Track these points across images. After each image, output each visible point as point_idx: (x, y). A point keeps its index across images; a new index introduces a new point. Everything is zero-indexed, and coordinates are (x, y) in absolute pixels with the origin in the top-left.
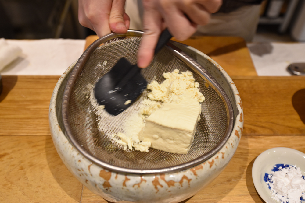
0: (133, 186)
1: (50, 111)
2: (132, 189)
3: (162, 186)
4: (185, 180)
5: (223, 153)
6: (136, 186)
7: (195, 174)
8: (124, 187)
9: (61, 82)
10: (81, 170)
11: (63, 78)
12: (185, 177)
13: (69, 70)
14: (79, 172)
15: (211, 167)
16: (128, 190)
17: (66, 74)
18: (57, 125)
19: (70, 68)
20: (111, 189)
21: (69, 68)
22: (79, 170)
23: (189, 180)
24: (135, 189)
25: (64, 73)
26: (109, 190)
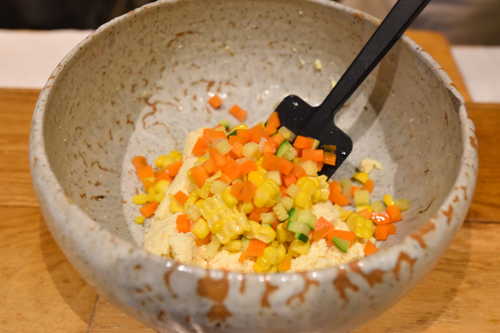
0: (288, 302)
1: (35, 165)
2: (285, 311)
3: (356, 288)
4: (404, 264)
5: (464, 188)
6: (296, 301)
7: (423, 246)
8: (266, 310)
9: (47, 97)
10: (144, 289)
11: (51, 88)
12: (403, 256)
13: (60, 70)
14: (138, 296)
15: (449, 221)
16: (275, 314)
17: (56, 78)
18: (60, 191)
19: (63, 66)
20: (230, 320)
21: (59, 65)
22: (139, 290)
23: (412, 262)
24: (293, 309)
25: (50, 78)
26: (223, 325)
